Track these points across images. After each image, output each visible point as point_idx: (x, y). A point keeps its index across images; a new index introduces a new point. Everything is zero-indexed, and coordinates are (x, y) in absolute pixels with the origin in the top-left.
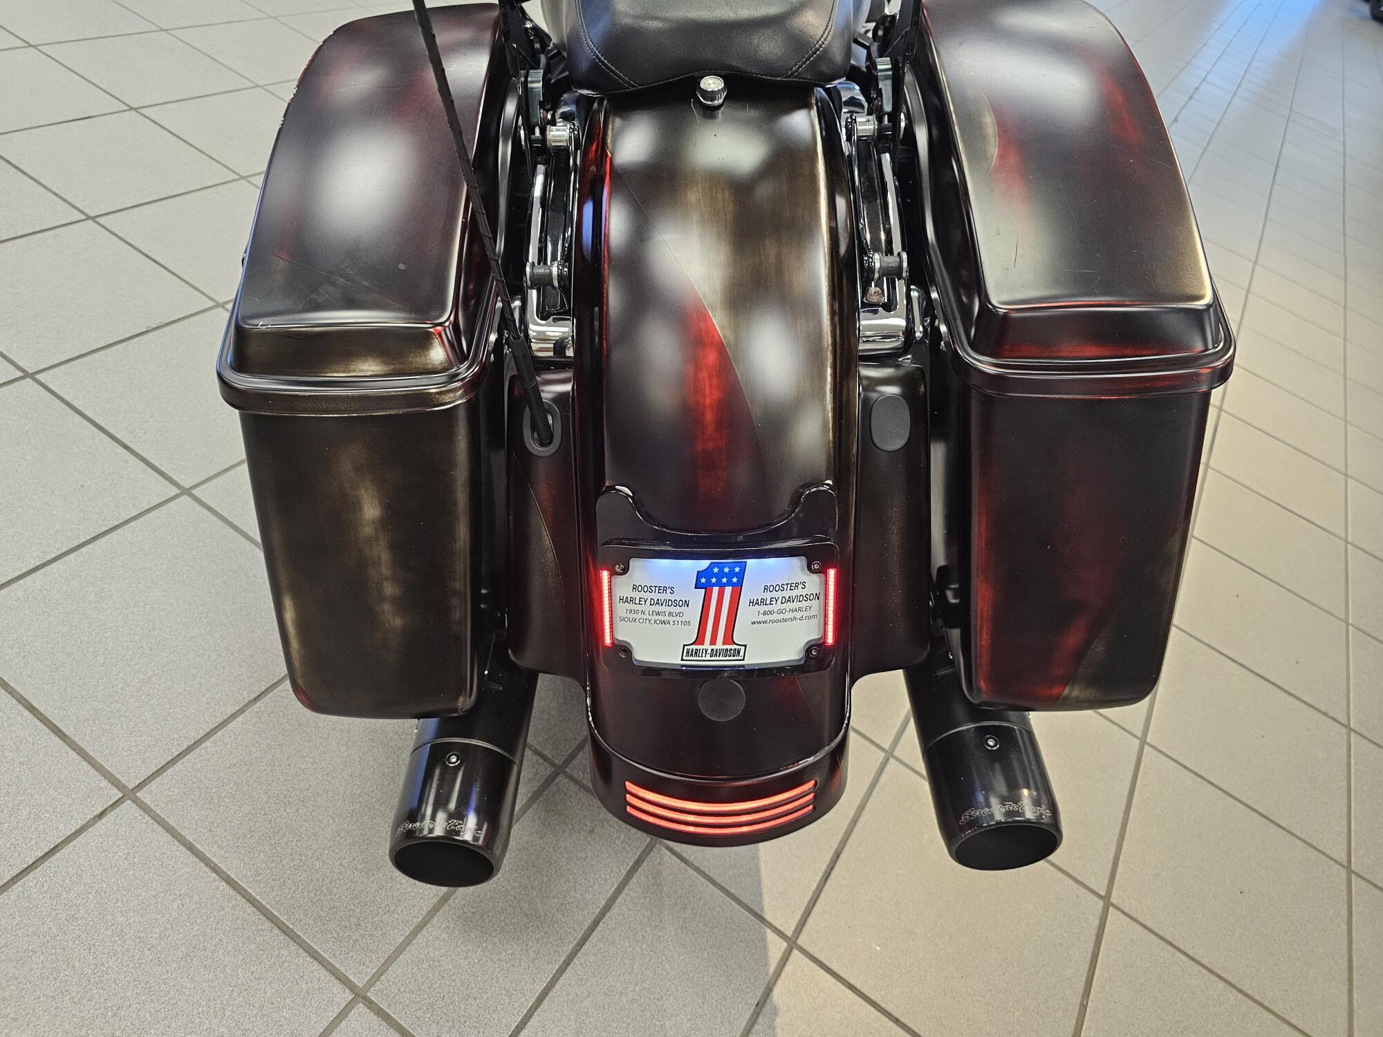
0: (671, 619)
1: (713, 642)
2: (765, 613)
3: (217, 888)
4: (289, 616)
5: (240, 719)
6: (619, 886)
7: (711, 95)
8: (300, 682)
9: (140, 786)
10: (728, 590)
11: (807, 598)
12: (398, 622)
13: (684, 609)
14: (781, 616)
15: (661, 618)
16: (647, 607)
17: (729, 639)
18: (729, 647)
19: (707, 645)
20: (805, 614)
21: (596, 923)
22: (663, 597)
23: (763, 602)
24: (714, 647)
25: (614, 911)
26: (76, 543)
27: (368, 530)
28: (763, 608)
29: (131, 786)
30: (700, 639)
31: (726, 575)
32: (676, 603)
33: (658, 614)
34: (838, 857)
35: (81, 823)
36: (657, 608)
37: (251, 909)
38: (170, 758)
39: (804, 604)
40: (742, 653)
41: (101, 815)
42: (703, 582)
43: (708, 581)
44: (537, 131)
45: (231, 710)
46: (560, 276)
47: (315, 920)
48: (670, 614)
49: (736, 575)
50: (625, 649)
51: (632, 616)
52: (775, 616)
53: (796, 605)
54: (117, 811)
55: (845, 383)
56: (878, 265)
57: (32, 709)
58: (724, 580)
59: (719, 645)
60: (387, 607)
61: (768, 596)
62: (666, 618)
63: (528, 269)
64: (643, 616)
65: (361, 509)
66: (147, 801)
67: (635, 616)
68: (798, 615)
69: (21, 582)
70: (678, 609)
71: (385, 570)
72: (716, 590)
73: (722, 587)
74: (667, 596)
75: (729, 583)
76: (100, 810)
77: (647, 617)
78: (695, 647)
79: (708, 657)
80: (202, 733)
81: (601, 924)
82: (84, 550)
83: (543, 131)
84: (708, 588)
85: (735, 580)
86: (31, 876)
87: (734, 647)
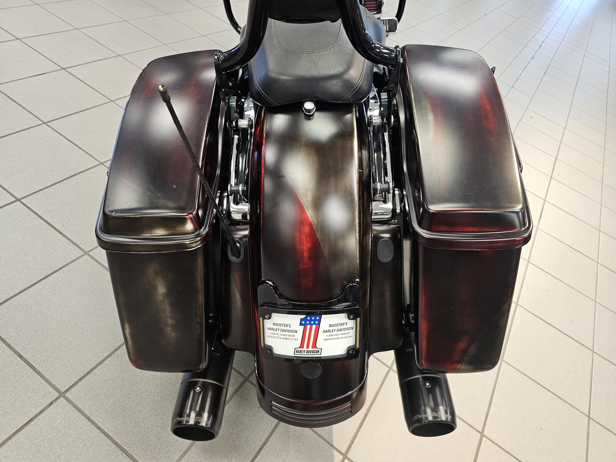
0: (290, 338)
1: (308, 347)
2: (330, 336)
3: (99, 437)
4: (127, 331)
5: (109, 359)
6: (271, 432)
7: (309, 111)
8: (132, 358)
9: (67, 391)
10: (314, 326)
11: (348, 329)
12: (174, 335)
13: (295, 334)
14: (337, 337)
15: (286, 337)
16: (279, 332)
17: (314, 346)
18: (314, 349)
19: (305, 348)
20: (347, 335)
21: (261, 449)
22: (286, 328)
23: (329, 331)
24: (308, 349)
25: (269, 443)
26: (39, 279)
27: (160, 298)
28: (329, 334)
29: (63, 391)
30: (302, 346)
31: (313, 320)
32: (292, 331)
33: (284, 335)
34: (366, 416)
35: (42, 408)
36: (284, 333)
37: (114, 446)
38: (79, 378)
39: (346, 332)
40: (320, 352)
41: (50, 404)
42: (303, 323)
43: (305, 323)
44: (234, 123)
45: (106, 355)
46: (243, 191)
47: (141, 450)
48: (289, 335)
49: (318, 320)
50: (270, 349)
51: (273, 335)
52: (334, 337)
53: (343, 332)
54: (57, 402)
55: (364, 238)
56: (379, 187)
57: (21, 357)
58: (312, 322)
59: (310, 348)
60: (169, 329)
61: (331, 328)
62: (288, 337)
63: (229, 188)
64: (277, 336)
66: (70, 398)
67: (274, 335)
68: (344, 336)
69: (16, 298)
70: (292, 334)
71: (168, 314)
72: (309, 326)
73: (311, 325)
74: (288, 328)
75: (314, 324)
76: (50, 402)
77: (279, 336)
78: (299, 349)
79: (305, 353)
80: (93, 366)
81: (263, 450)
82: (42, 282)
83: (237, 122)
84: (305, 325)
85: (317, 322)
86: (21, 432)
87: (316, 349)
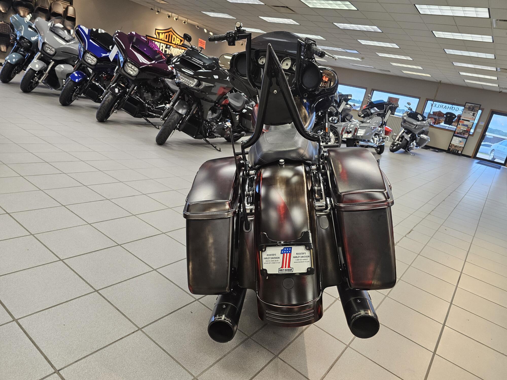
0: (276, 262)
1: (285, 267)
2: (297, 260)
3: (160, 351)
4: (190, 267)
7: (282, 162)
9: (143, 328)
10: (288, 254)
11: (307, 257)
12: (214, 267)
13: (278, 259)
14: (301, 261)
15: (273, 262)
16: (270, 260)
17: (289, 267)
18: (289, 268)
19: (284, 268)
20: (306, 261)
22: (274, 257)
23: (296, 257)
24: (286, 269)
26: (129, 278)
27: (210, 245)
28: (296, 259)
29: (140, 328)
30: (282, 267)
31: (287, 250)
32: (276, 258)
35: (128, 333)
36: (273, 260)
37: (169, 356)
38: (150, 323)
39: (306, 258)
40: (292, 270)
41: (133, 332)
42: (283, 252)
43: (284, 252)
44: (248, 171)
46: (252, 194)
47: (184, 361)
48: (276, 261)
49: (290, 250)
50: (265, 271)
51: (267, 262)
52: (299, 261)
53: (304, 258)
54: (137, 332)
55: (311, 212)
56: (316, 189)
57: (118, 310)
58: (287, 252)
59: (287, 268)
60: (212, 264)
61: (297, 256)
62: (275, 262)
63: (245, 193)
64: (269, 262)
65: (209, 240)
66: (144, 331)
68: (305, 261)
69: (116, 285)
70: (277, 259)
71: (213, 255)
72: (285, 254)
73: (287, 253)
74: (275, 256)
75: (288, 252)
76: (133, 331)
77: (270, 262)
78: (281, 269)
79: (285, 271)
80: (157, 319)
83: (249, 172)
84: (283, 254)
85: (290, 252)
86: (117, 342)
87: (290, 268)
